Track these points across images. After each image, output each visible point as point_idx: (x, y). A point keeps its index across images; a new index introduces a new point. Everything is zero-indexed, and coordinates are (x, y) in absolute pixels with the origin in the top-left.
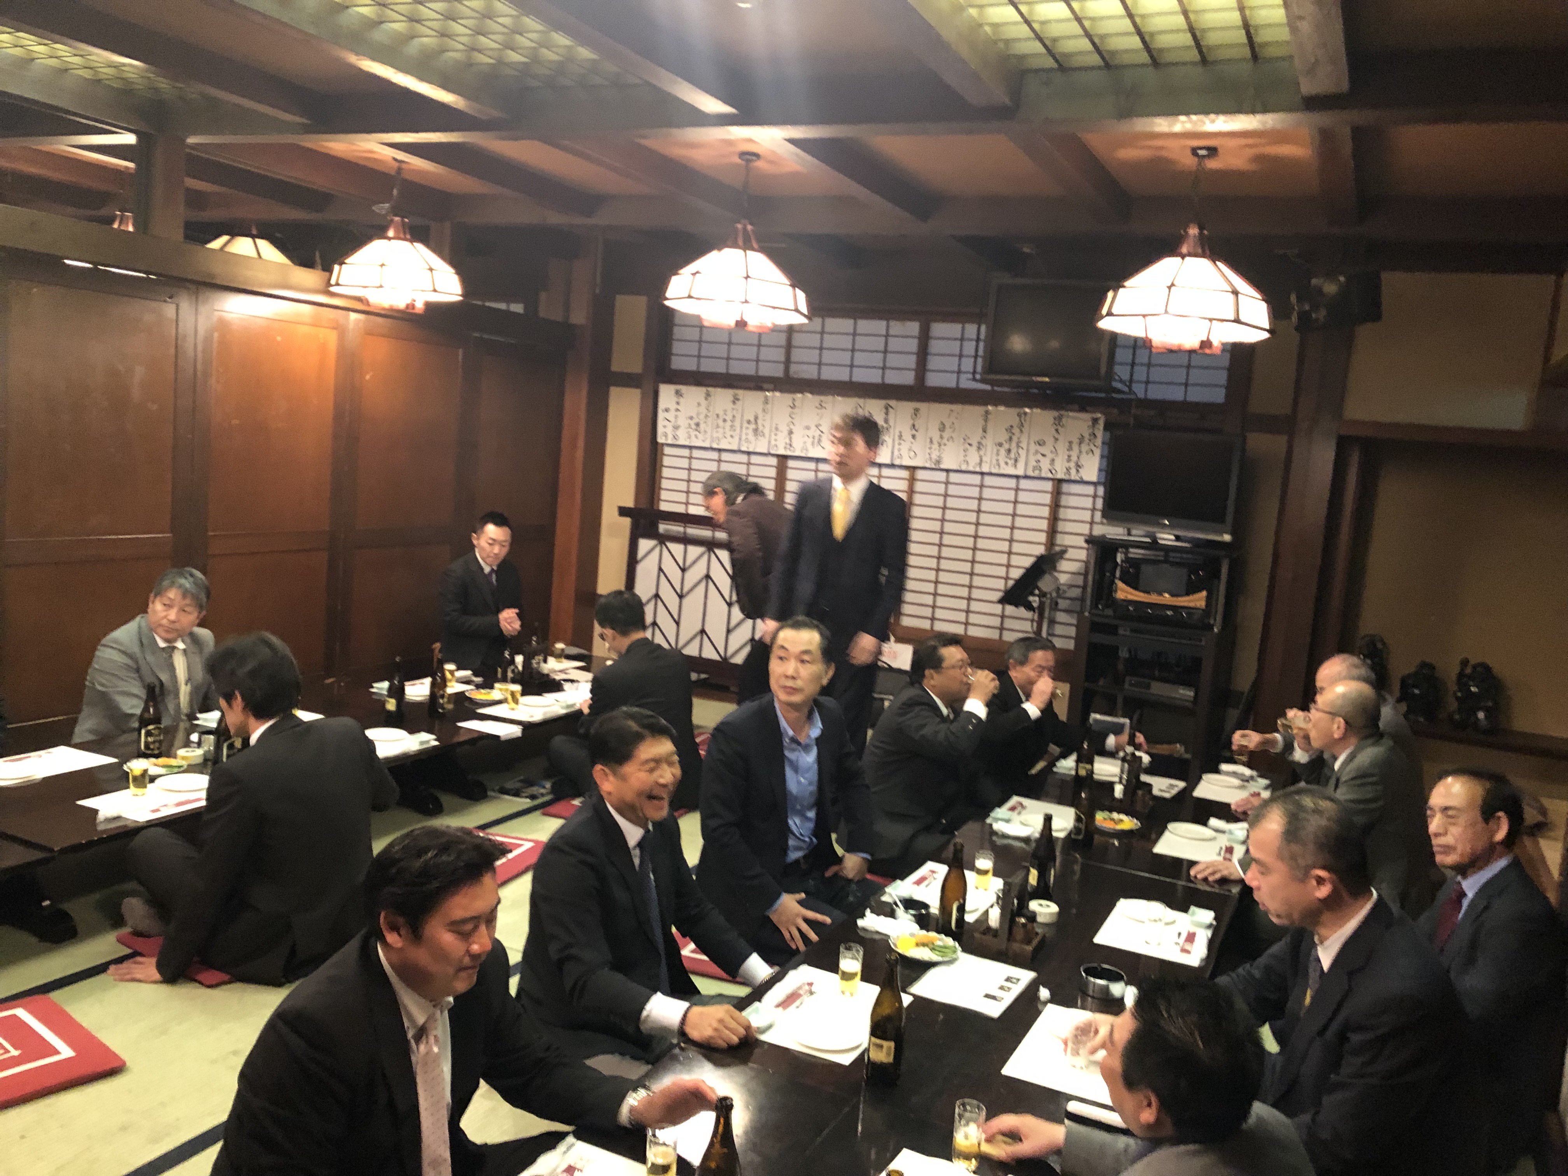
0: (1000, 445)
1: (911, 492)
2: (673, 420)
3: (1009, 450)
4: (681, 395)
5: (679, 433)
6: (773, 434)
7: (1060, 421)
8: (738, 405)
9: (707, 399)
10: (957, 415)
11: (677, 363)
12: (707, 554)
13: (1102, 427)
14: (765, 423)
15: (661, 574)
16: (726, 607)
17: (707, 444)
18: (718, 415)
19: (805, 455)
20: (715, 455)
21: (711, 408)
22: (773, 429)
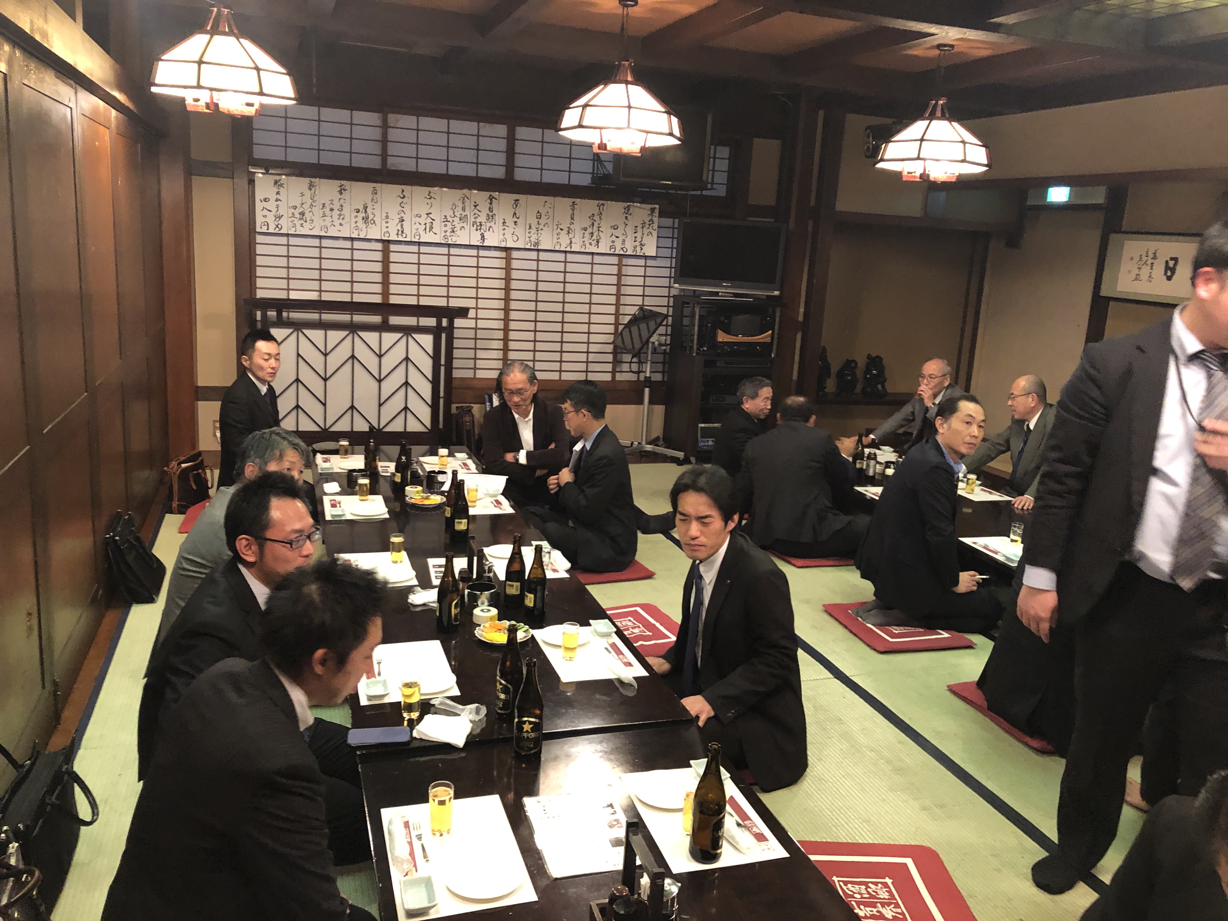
0: (585, 229)
1: (508, 269)
2: (274, 210)
3: (592, 233)
4: (281, 185)
5: (283, 222)
6: (384, 222)
7: (628, 210)
8: (346, 195)
9: (311, 190)
10: (550, 206)
11: (259, 153)
12: (350, 337)
13: (657, 215)
14: (375, 212)
15: (301, 360)
16: (376, 384)
17: (315, 232)
18: (324, 205)
19: (415, 240)
20: (316, 242)
21: (316, 198)
22: (383, 217)
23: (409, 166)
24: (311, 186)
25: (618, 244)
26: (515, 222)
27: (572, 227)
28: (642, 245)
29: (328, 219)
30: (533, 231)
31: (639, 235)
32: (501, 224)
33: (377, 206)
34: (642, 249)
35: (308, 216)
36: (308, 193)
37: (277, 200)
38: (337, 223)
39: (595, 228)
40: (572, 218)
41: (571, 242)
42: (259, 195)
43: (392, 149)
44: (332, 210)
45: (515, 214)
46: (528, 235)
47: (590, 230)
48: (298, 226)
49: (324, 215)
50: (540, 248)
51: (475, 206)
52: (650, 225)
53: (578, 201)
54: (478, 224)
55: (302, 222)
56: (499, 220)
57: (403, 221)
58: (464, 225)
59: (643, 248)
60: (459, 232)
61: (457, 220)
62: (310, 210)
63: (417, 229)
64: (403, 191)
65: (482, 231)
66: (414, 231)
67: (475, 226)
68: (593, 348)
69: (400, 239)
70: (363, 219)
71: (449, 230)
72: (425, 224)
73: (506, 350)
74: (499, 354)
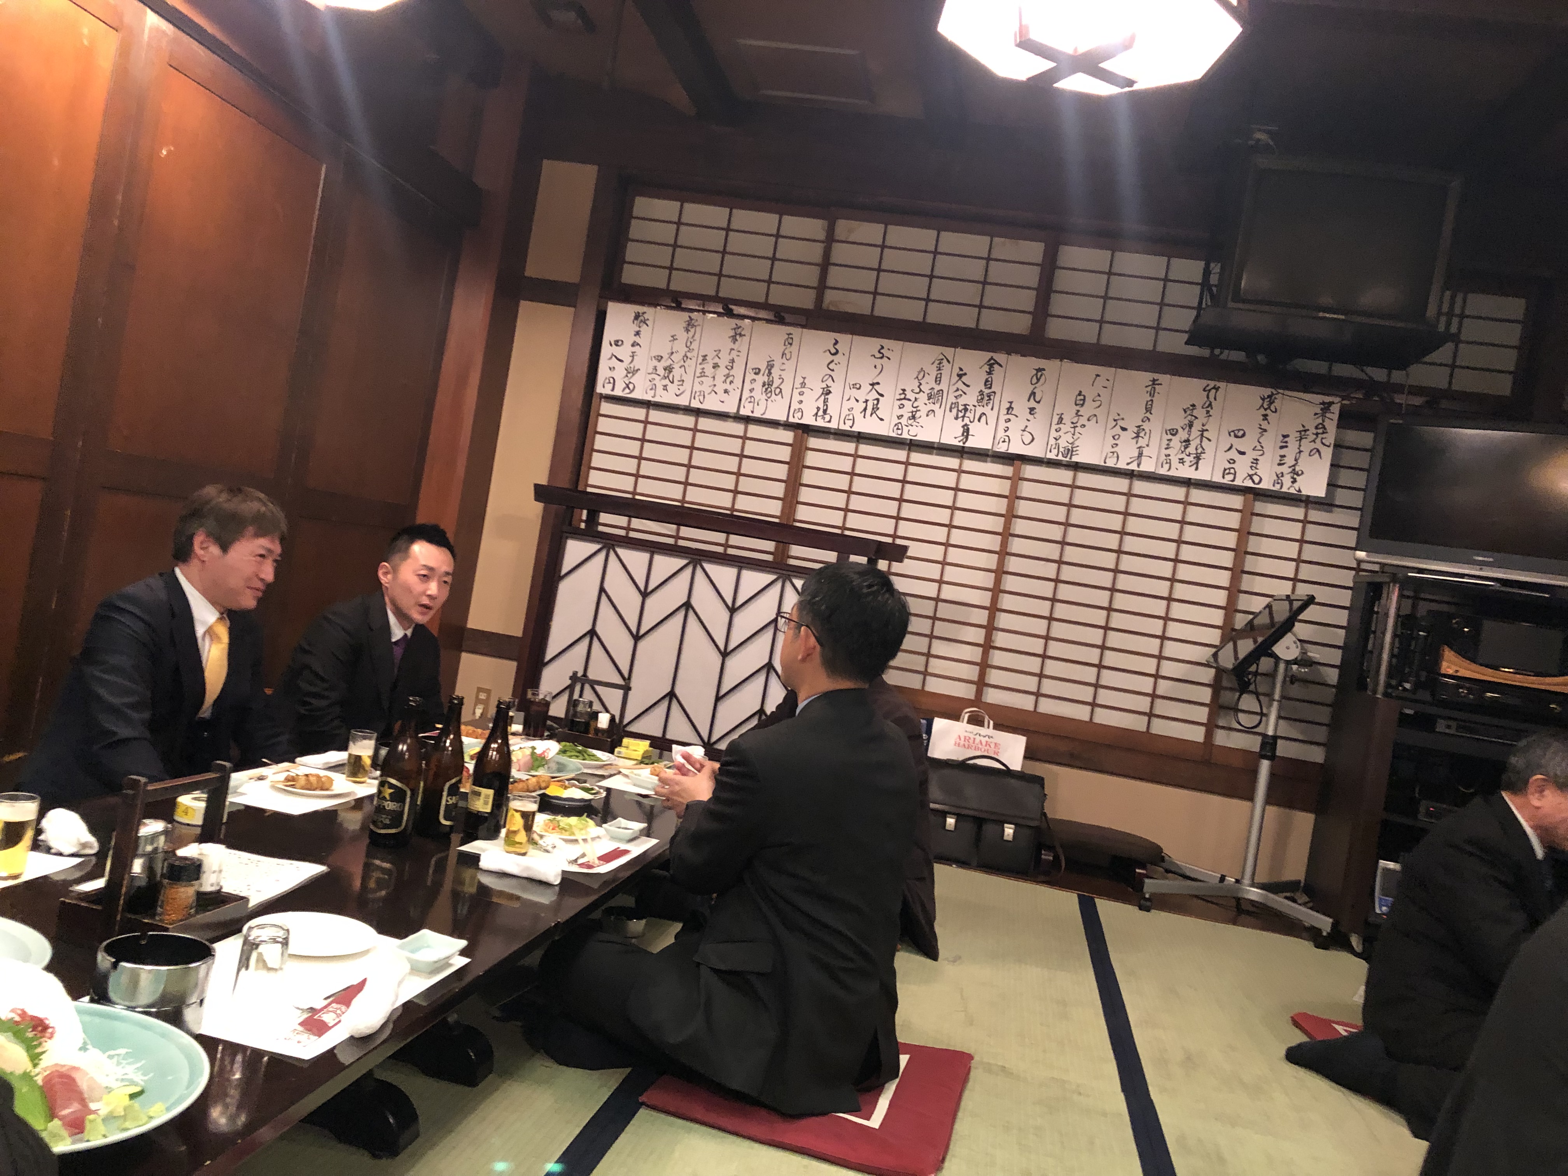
0: (1173, 432)
1: (1013, 497)
2: (627, 360)
3: (1187, 441)
4: (645, 322)
5: (637, 379)
6: (796, 392)
7: (1271, 403)
8: (742, 344)
9: (687, 331)
10: (1106, 384)
11: (631, 276)
12: (689, 570)
13: (1336, 417)
14: (785, 375)
15: (604, 598)
16: (718, 659)
17: (683, 401)
18: (705, 357)
19: (847, 427)
20: (688, 421)
21: (695, 346)
22: (797, 385)
23: (860, 305)
24: (690, 325)
25: (1243, 468)
26: (1032, 410)
27: (1146, 426)
28: (1295, 474)
29: (708, 381)
30: (1066, 427)
31: (1290, 453)
32: (1004, 411)
33: (790, 365)
34: (1294, 481)
35: (677, 372)
36: (682, 336)
37: (634, 345)
38: (720, 388)
39: (1195, 432)
40: (1148, 410)
41: (1140, 455)
42: (608, 335)
43: (835, 276)
44: (716, 366)
45: (1033, 394)
46: (1054, 434)
47: (1182, 434)
48: (660, 388)
49: (703, 374)
50: (1075, 459)
51: (960, 376)
52: (1317, 434)
53: (1164, 379)
54: (961, 408)
55: (666, 382)
56: (1001, 401)
57: (829, 393)
58: (936, 407)
59: (1298, 478)
60: (923, 419)
61: (923, 397)
62: (682, 363)
63: (851, 409)
64: (836, 342)
65: (967, 421)
66: (845, 412)
67: (955, 411)
68: (1168, 669)
69: (820, 423)
70: (764, 385)
71: (907, 415)
72: (866, 401)
73: (988, 646)
74: (975, 654)
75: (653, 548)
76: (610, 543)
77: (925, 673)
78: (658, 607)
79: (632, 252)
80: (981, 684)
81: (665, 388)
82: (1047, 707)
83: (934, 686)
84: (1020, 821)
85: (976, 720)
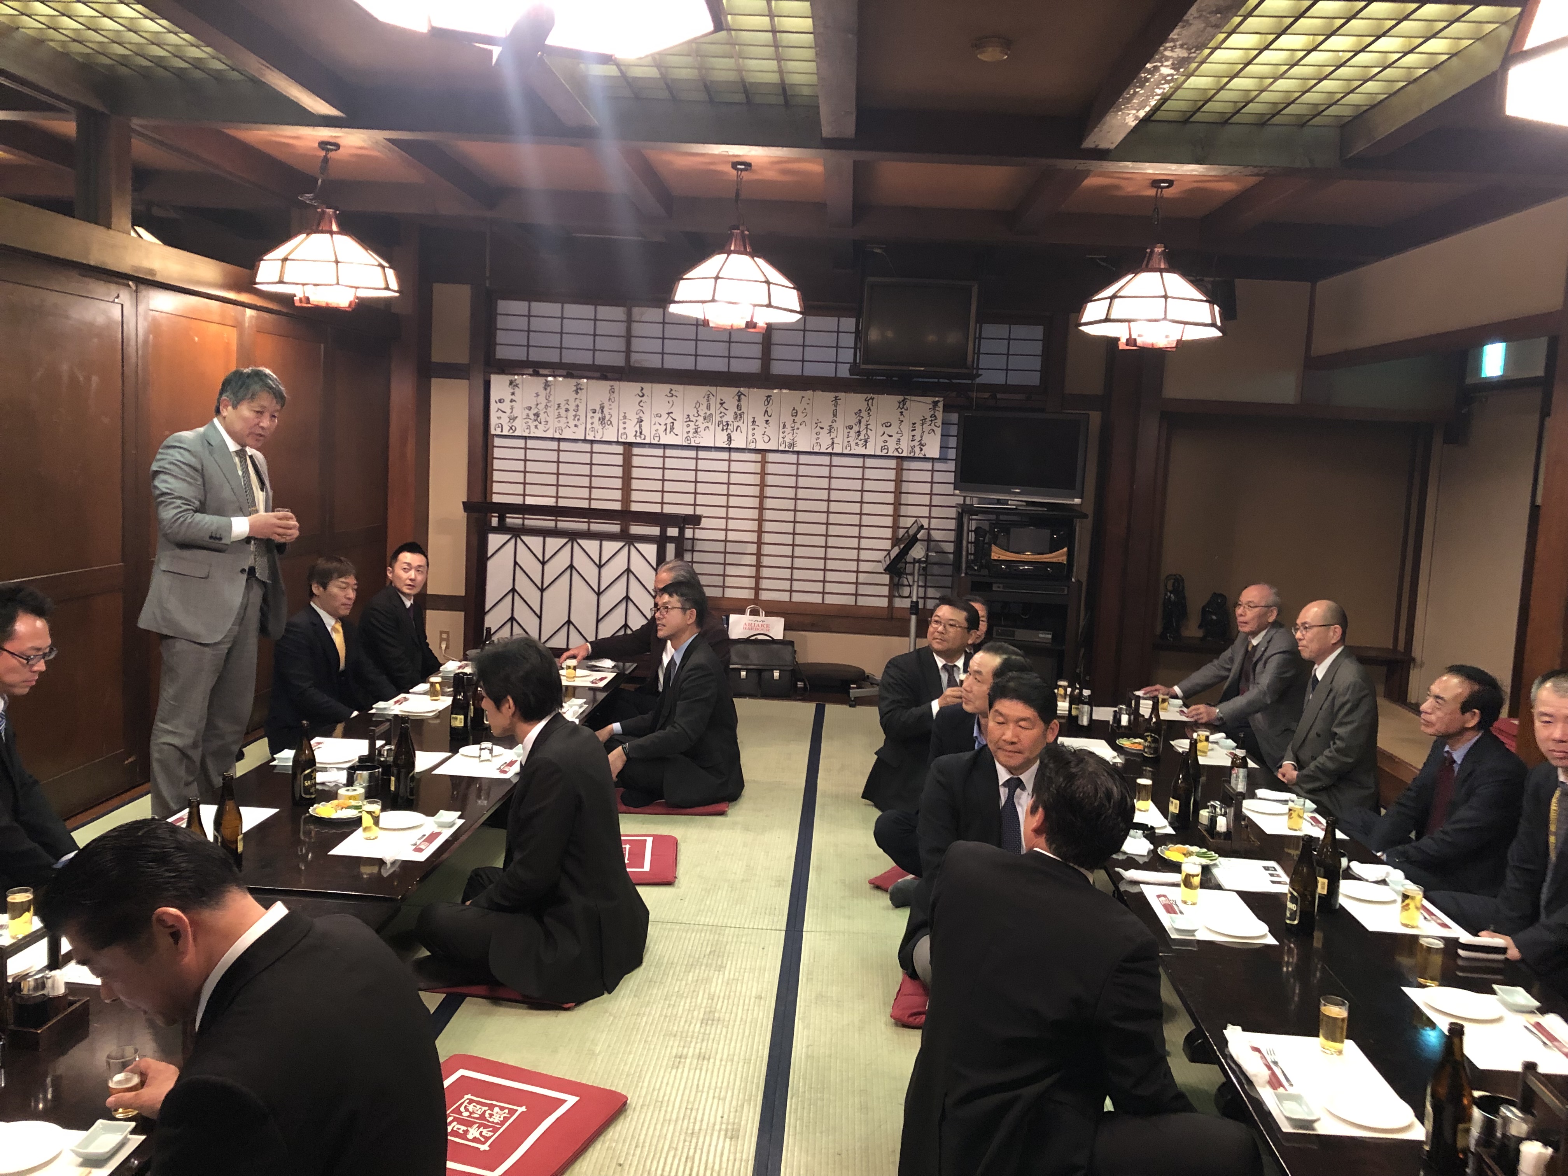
0: (851, 427)
1: (763, 474)
2: (508, 411)
3: (859, 432)
4: (516, 385)
5: (516, 423)
6: (621, 422)
7: (904, 405)
8: (582, 394)
9: (546, 389)
10: (808, 401)
11: (502, 353)
12: (569, 545)
13: (941, 409)
14: (612, 412)
15: (517, 568)
16: (595, 597)
17: (549, 434)
18: (559, 405)
19: (656, 442)
20: (554, 445)
21: (551, 398)
22: (621, 418)
23: (654, 362)
24: (547, 385)
25: (892, 445)
26: (767, 421)
27: (834, 425)
28: (922, 445)
29: (563, 420)
30: (788, 430)
31: (918, 433)
32: (750, 424)
33: (615, 405)
34: (921, 450)
35: (542, 416)
36: (543, 393)
37: (512, 401)
38: (572, 424)
39: (863, 426)
40: (835, 415)
41: (833, 443)
42: (494, 396)
43: (636, 344)
44: (567, 410)
45: (766, 411)
46: (781, 435)
47: (856, 428)
48: (533, 428)
49: (559, 416)
50: (795, 449)
51: (722, 404)
52: (931, 421)
53: (842, 395)
54: (724, 424)
55: (537, 423)
56: (748, 417)
57: (642, 421)
58: (709, 425)
59: (924, 448)
60: (702, 432)
61: (701, 419)
62: (544, 410)
63: (657, 430)
64: (642, 389)
65: (729, 431)
66: (653, 432)
67: (721, 426)
68: (864, 566)
69: (639, 440)
70: (599, 420)
71: (692, 431)
72: (666, 424)
73: (758, 566)
74: (752, 571)
75: (544, 533)
76: (517, 532)
77: (724, 587)
78: (552, 570)
79: (501, 337)
80: (757, 589)
81: (536, 427)
82: (797, 598)
83: (730, 593)
84: (782, 668)
85: (755, 613)
